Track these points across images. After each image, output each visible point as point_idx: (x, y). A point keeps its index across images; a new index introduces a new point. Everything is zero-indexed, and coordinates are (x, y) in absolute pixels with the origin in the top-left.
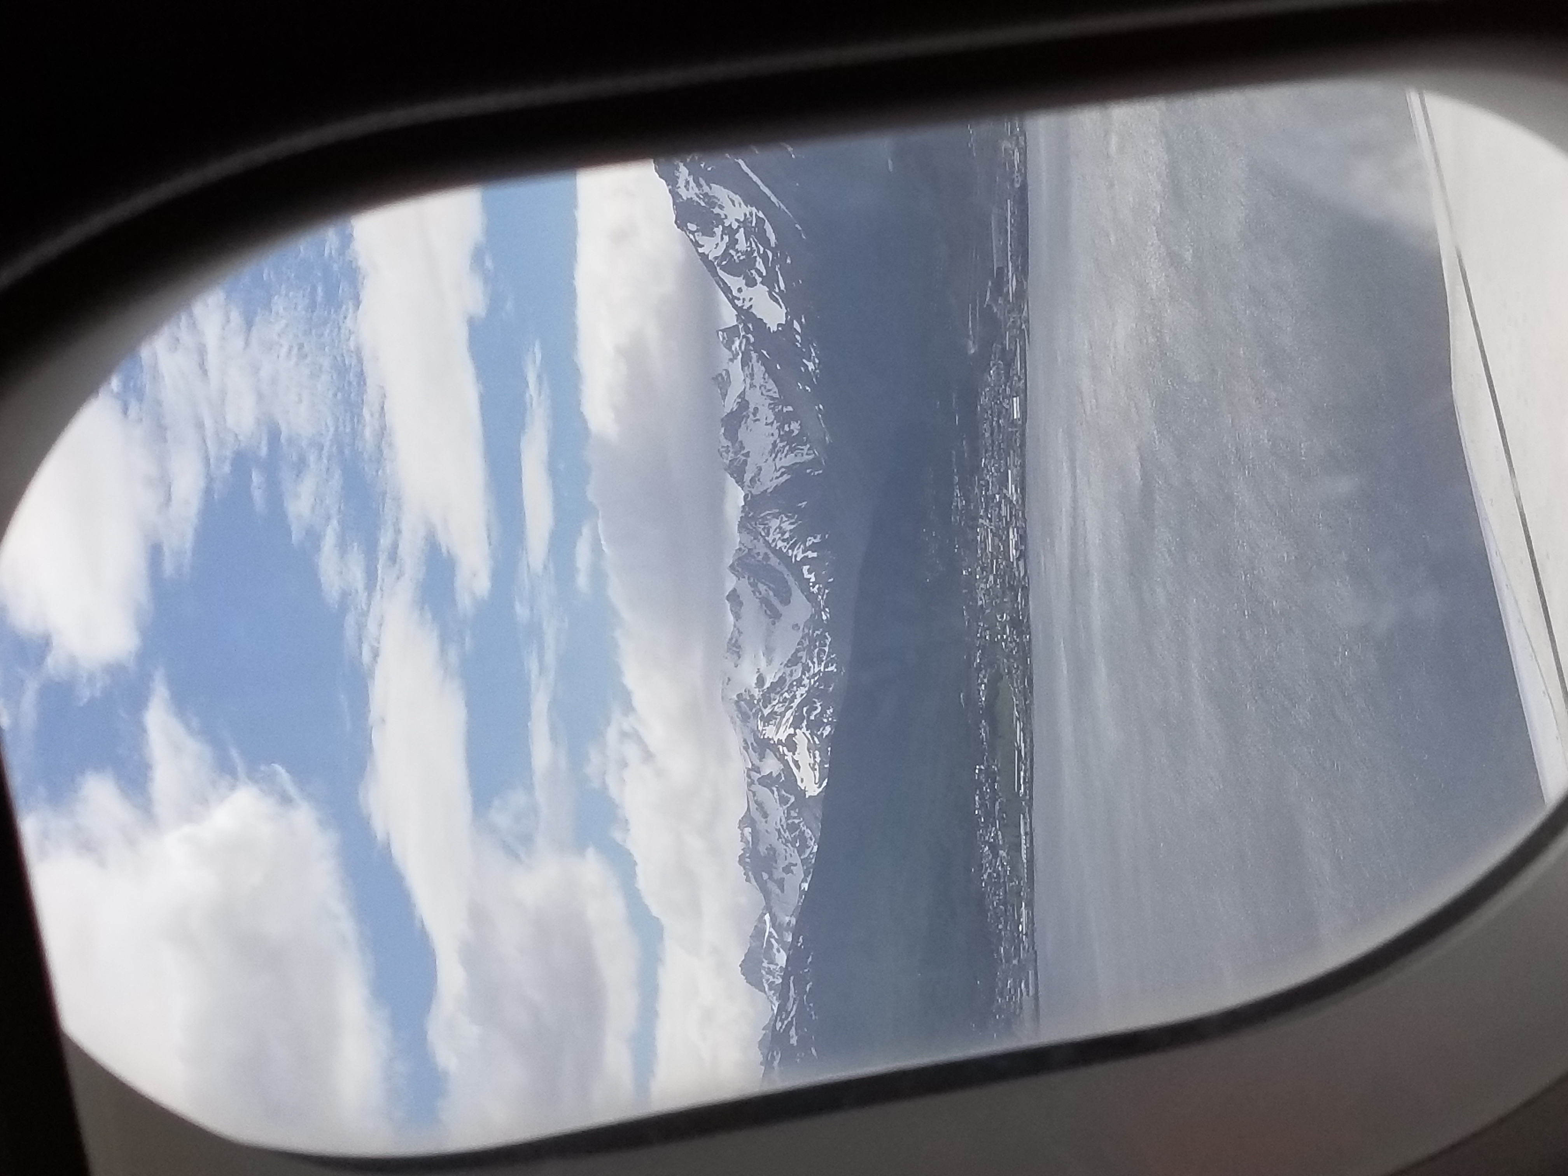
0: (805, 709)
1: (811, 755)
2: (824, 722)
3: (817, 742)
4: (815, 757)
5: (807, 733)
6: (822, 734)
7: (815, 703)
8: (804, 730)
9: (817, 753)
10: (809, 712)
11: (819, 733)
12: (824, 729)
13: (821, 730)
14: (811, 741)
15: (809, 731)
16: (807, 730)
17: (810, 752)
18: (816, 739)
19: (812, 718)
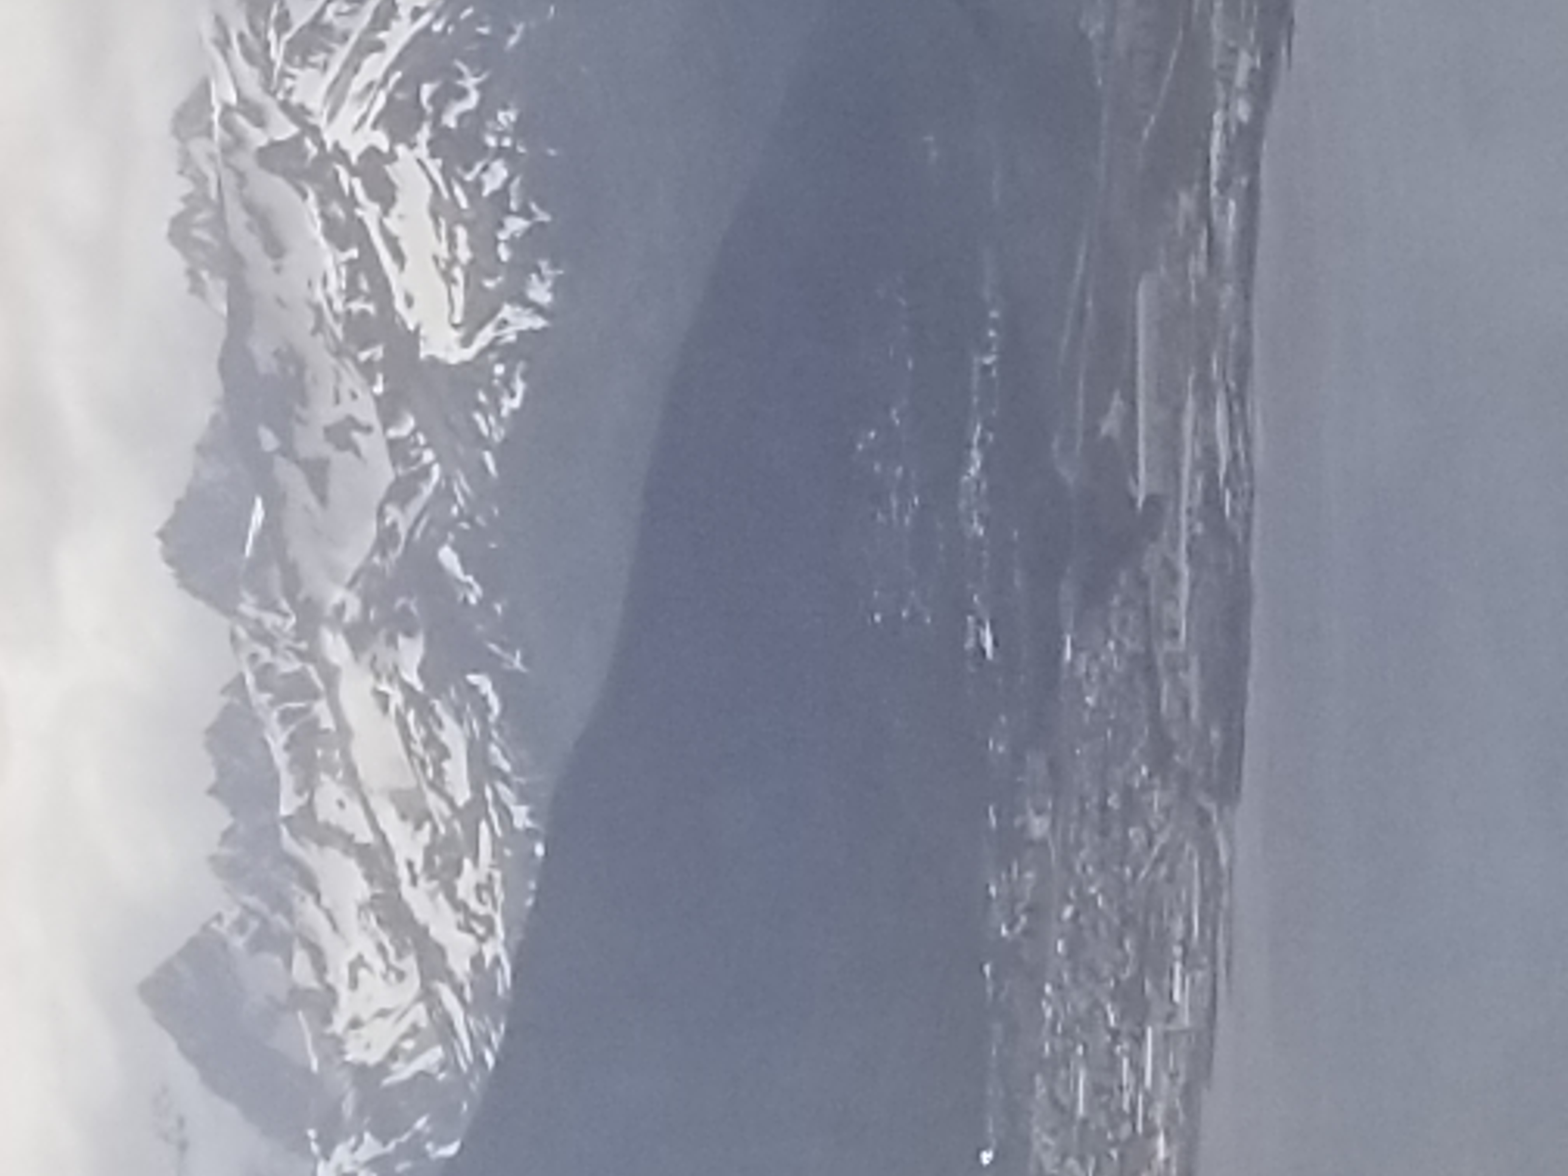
0: (427, 90)
1: (443, 232)
2: (486, 147)
3: (464, 203)
4: (452, 244)
5: (434, 166)
6: (478, 184)
7: (460, 75)
8: (423, 151)
9: (461, 234)
10: (440, 101)
11: (469, 177)
12: (485, 169)
13: (478, 167)
14: (445, 194)
15: (439, 162)
16: (433, 155)
17: (437, 224)
18: (458, 191)
19: (450, 121)
